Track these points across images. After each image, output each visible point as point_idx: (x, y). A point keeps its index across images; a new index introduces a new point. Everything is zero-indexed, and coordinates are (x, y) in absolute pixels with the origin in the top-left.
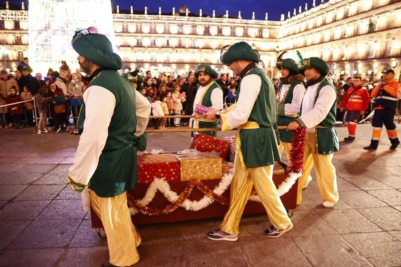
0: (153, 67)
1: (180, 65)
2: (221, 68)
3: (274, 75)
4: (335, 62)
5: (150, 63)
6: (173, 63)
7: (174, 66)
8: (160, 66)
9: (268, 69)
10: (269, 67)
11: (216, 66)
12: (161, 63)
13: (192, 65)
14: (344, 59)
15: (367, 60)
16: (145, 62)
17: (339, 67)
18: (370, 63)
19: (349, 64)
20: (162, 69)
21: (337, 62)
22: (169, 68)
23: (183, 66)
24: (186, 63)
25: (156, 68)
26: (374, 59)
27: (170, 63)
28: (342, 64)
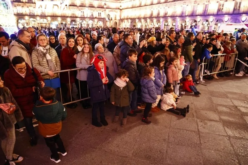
0: (32, 19)
1: (54, 18)
2: (84, 20)
3: (119, 25)
4: (161, 17)
5: (29, 15)
6: (48, 16)
7: (49, 18)
8: (38, 18)
9: (115, 21)
10: (115, 19)
11: (81, 19)
12: (38, 16)
13: (63, 18)
14: (168, 15)
15: (182, 16)
16: (25, 15)
17: (164, 20)
18: (184, 19)
19: (171, 19)
20: (39, 20)
21: (163, 17)
22: (45, 20)
23: (56, 19)
24: (58, 17)
25: (35, 20)
26: (187, 16)
27: (46, 16)
28: (166, 18)
